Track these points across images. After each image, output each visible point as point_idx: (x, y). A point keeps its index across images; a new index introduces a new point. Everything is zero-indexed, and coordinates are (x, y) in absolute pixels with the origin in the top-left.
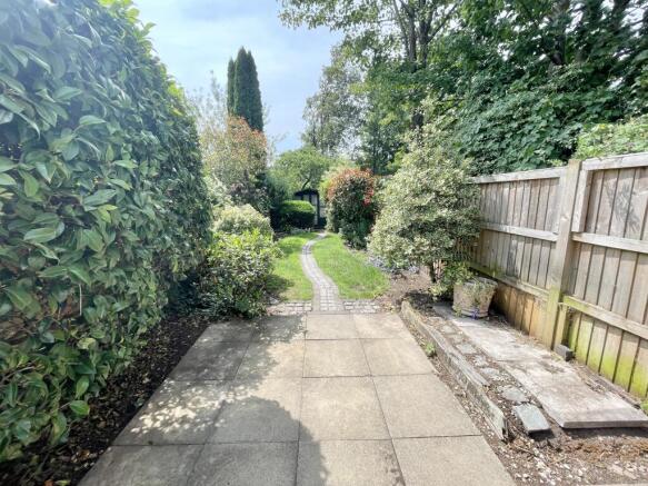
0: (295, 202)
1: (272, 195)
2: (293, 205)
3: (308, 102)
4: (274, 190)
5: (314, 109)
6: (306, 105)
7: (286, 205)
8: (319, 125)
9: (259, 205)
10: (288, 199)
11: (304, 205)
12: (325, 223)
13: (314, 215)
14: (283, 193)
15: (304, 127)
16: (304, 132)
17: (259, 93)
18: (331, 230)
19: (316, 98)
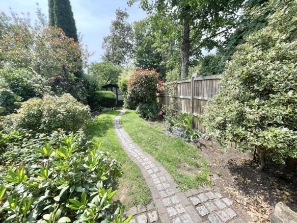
0: (103, 92)
1: (87, 88)
2: (102, 93)
3: (105, 40)
4: (88, 84)
5: (108, 43)
6: (103, 41)
7: (98, 94)
8: (111, 52)
9: (79, 94)
10: (98, 89)
11: (109, 93)
12: (123, 103)
13: (115, 99)
14: (95, 86)
15: (103, 52)
16: (103, 55)
17: (73, 21)
18: (127, 108)
19: (109, 38)
